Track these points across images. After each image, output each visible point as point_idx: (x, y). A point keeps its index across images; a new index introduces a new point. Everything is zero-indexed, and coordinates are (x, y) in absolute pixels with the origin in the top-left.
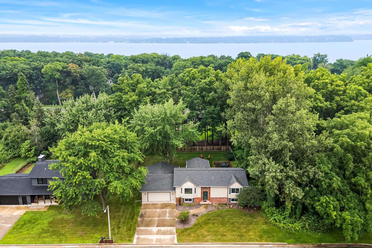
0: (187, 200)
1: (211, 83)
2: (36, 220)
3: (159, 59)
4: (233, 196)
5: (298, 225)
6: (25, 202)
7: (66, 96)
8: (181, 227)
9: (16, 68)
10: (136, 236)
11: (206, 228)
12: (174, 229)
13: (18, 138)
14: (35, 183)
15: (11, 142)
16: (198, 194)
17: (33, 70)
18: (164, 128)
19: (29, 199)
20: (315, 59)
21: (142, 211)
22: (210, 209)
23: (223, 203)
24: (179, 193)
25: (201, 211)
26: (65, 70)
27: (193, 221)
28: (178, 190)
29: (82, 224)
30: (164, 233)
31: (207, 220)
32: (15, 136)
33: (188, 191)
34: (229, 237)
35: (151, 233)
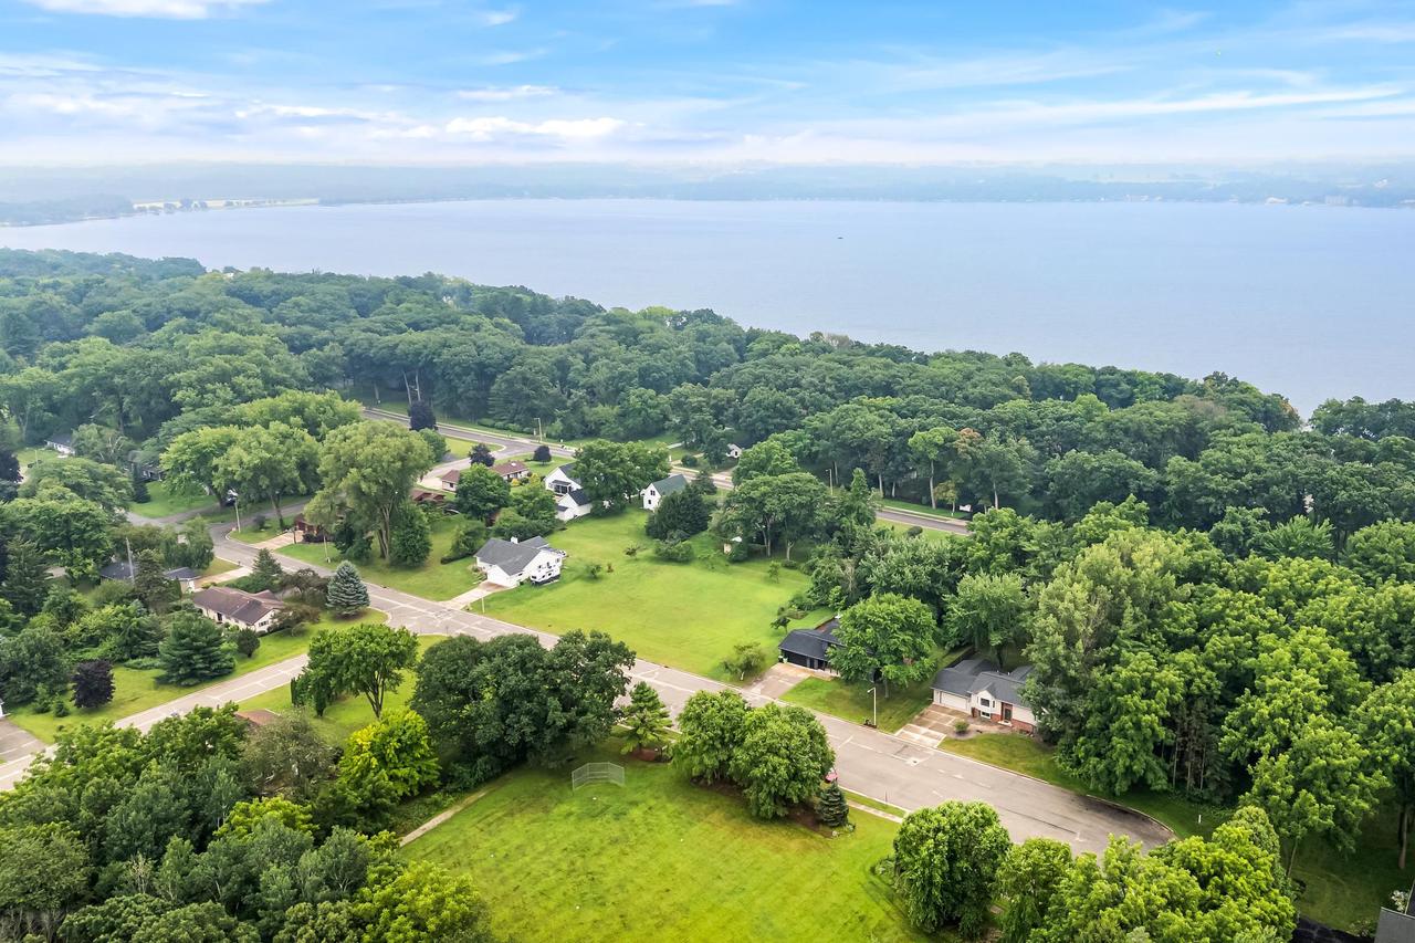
0: (984, 713)
2: (817, 687)
6: (812, 667)
7: (944, 495)
8: (953, 736)
9: (867, 431)
10: (901, 730)
11: (978, 745)
12: (943, 736)
16: (997, 710)
17: (893, 437)
19: (816, 663)
21: (926, 710)
22: (1005, 731)
23: (1020, 728)
24: (975, 702)
25: (994, 730)
26: (948, 444)
27: (972, 736)
28: (974, 698)
29: (857, 703)
30: (932, 737)
31: (991, 739)
32: (826, 575)
33: (985, 702)
35: (918, 732)
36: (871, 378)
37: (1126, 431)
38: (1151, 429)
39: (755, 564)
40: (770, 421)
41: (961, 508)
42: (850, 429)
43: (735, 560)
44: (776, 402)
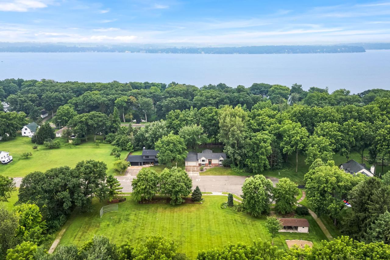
0: (203, 164)
1: (213, 116)
3: (184, 91)
4: (220, 163)
5: (241, 171)
6: (141, 165)
7: (129, 117)
8: (201, 172)
9: (99, 100)
11: (209, 172)
12: (198, 172)
13: (125, 141)
14: (144, 158)
15: (121, 143)
16: (207, 162)
17: (109, 101)
18: (193, 137)
19: (142, 163)
20: (293, 88)
21: (186, 168)
22: (211, 167)
23: (216, 165)
24: (200, 162)
25: (208, 168)
26: (129, 101)
27: (205, 170)
28: (199, 160)
30: (195, 173)
31: (210, 170)
33: (203, 161)
34: (217, 174)
35: (190, 173)
36: (82, 87)
37: (174, 93)
38: (180, 92)
39: (85, 144)
40: (55, 103)
41: (133, 121)
42: (91, 101)
43: (76, 144)
44: (56, 96)
